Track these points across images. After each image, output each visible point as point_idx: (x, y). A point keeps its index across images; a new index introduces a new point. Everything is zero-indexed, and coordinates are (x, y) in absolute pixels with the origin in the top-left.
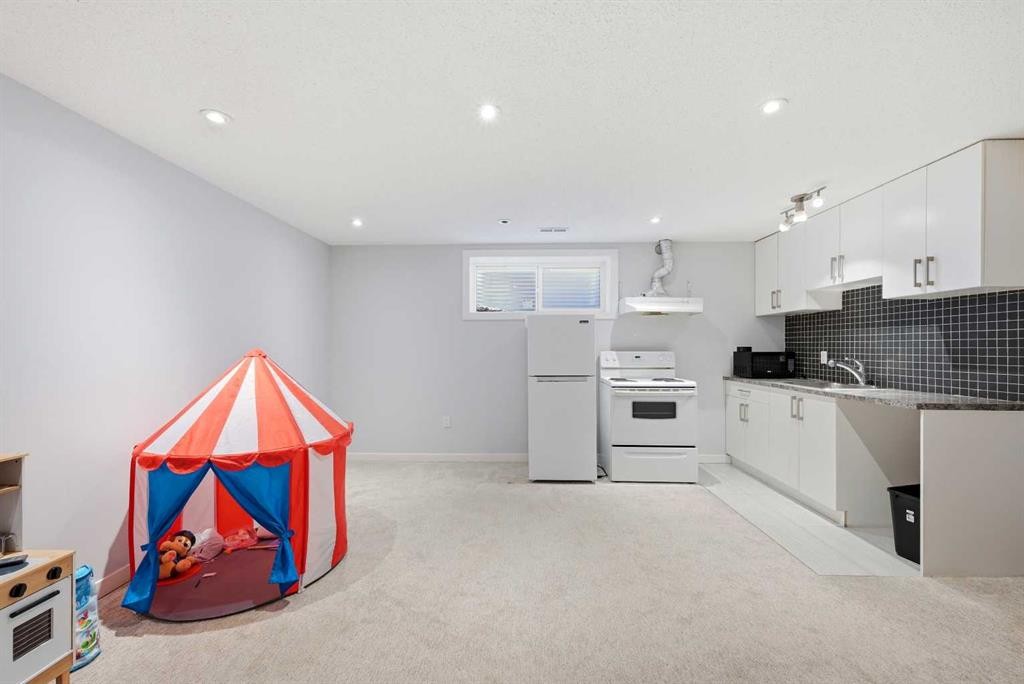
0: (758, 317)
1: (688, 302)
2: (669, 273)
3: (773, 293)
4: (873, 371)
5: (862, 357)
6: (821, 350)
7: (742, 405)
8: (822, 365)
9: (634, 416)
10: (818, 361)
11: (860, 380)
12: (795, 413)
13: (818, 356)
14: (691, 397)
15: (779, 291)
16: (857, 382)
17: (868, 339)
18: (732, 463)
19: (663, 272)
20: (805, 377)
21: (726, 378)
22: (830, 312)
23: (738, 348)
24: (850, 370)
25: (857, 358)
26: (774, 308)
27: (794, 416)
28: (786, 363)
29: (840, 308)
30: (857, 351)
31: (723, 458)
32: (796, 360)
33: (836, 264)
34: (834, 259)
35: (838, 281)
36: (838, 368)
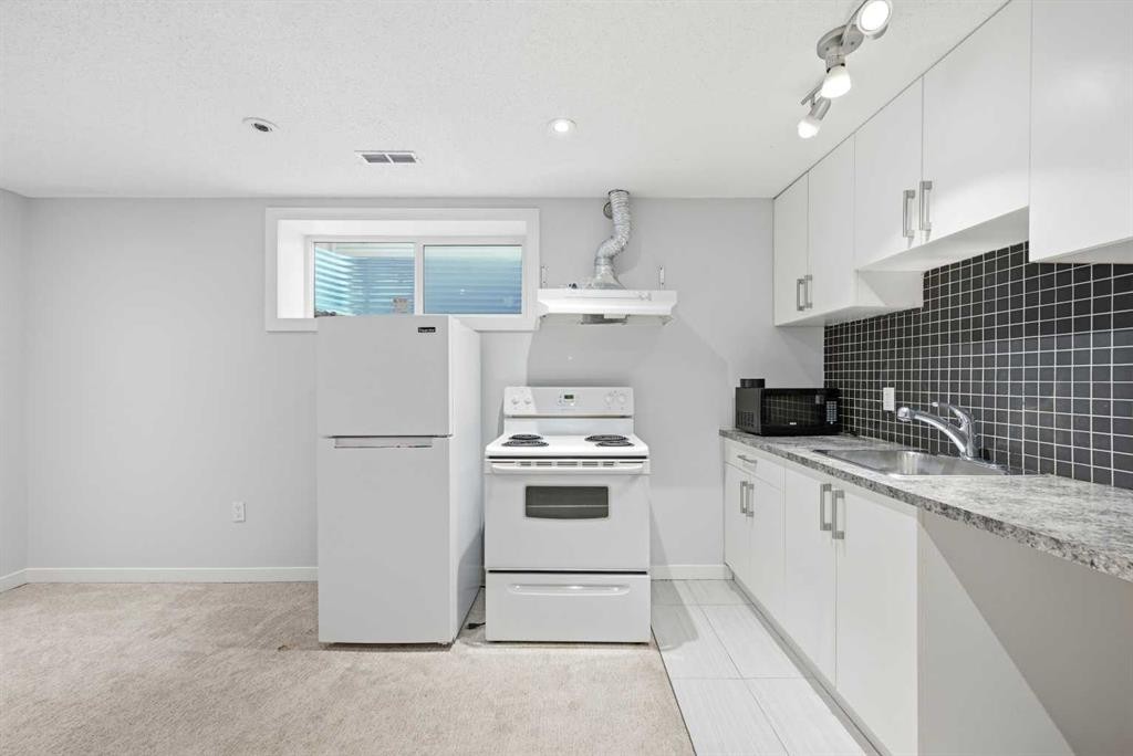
0: (779, 327)
1: (649, 298)
2: (622, 249)
3: (800, 282)
4: (989, 429)
5: (965, 401)
6: (885, 385)
7: (744, 484)
8: (884, 413)
9: (529, 514)
10: (879, 405)
11: (962, 448)
12: (828, 520)
13: (879, 396)
14: (635, 476)
15: (809, 278)
16: (955, 452)
17: (977, 362)
18: (733, 581)
19: (612, 247)
20: (855, 434)
21: (723, 434)
22: (900, 314)
23: (743, 381)
24: (940, 427)
25: (954, 401)
26: (801, 309)
27: (825, 527)
28: (823, 408)
29: (920, 304)
30: (954, 388)
31: (717, 570)
32: (839, 402)
33: (914, 203)
34: (909, 195)
35: (920, 240)
36: (916, 422)
